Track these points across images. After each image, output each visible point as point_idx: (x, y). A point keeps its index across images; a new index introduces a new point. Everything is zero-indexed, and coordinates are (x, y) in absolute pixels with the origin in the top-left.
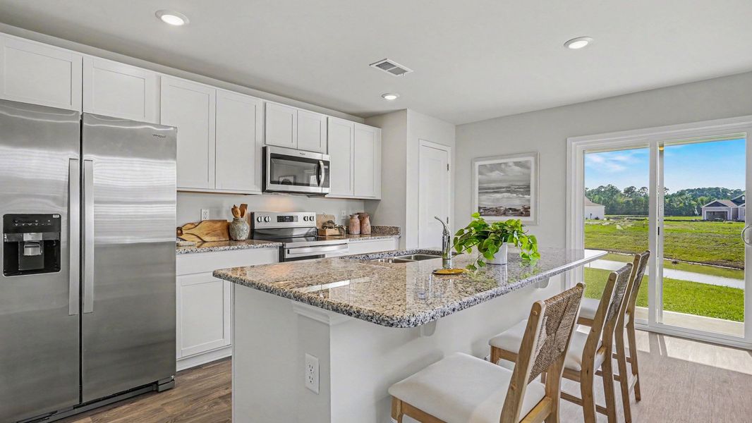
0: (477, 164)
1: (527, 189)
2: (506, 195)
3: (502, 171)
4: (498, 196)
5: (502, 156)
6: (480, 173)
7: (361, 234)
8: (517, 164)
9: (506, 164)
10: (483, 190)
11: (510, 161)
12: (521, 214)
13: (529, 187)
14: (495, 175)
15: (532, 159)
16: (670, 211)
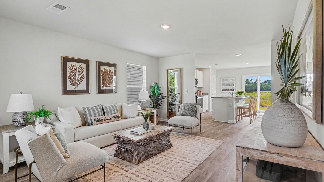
0: (222, 79)
1: (233, 85)
2: (229, 86)
3: (228, 81)
4: (227, 86)
5: (227, 78)
6: (223, 81)
7: (200, 95)
8: (231, 80)
9: (229, 79)
10: (223, 85)
11: (230, 79)
12: (232, 90)
13: (234, 85)
14: (226, 82)
15: (234, 79)
16: (262, 89)
